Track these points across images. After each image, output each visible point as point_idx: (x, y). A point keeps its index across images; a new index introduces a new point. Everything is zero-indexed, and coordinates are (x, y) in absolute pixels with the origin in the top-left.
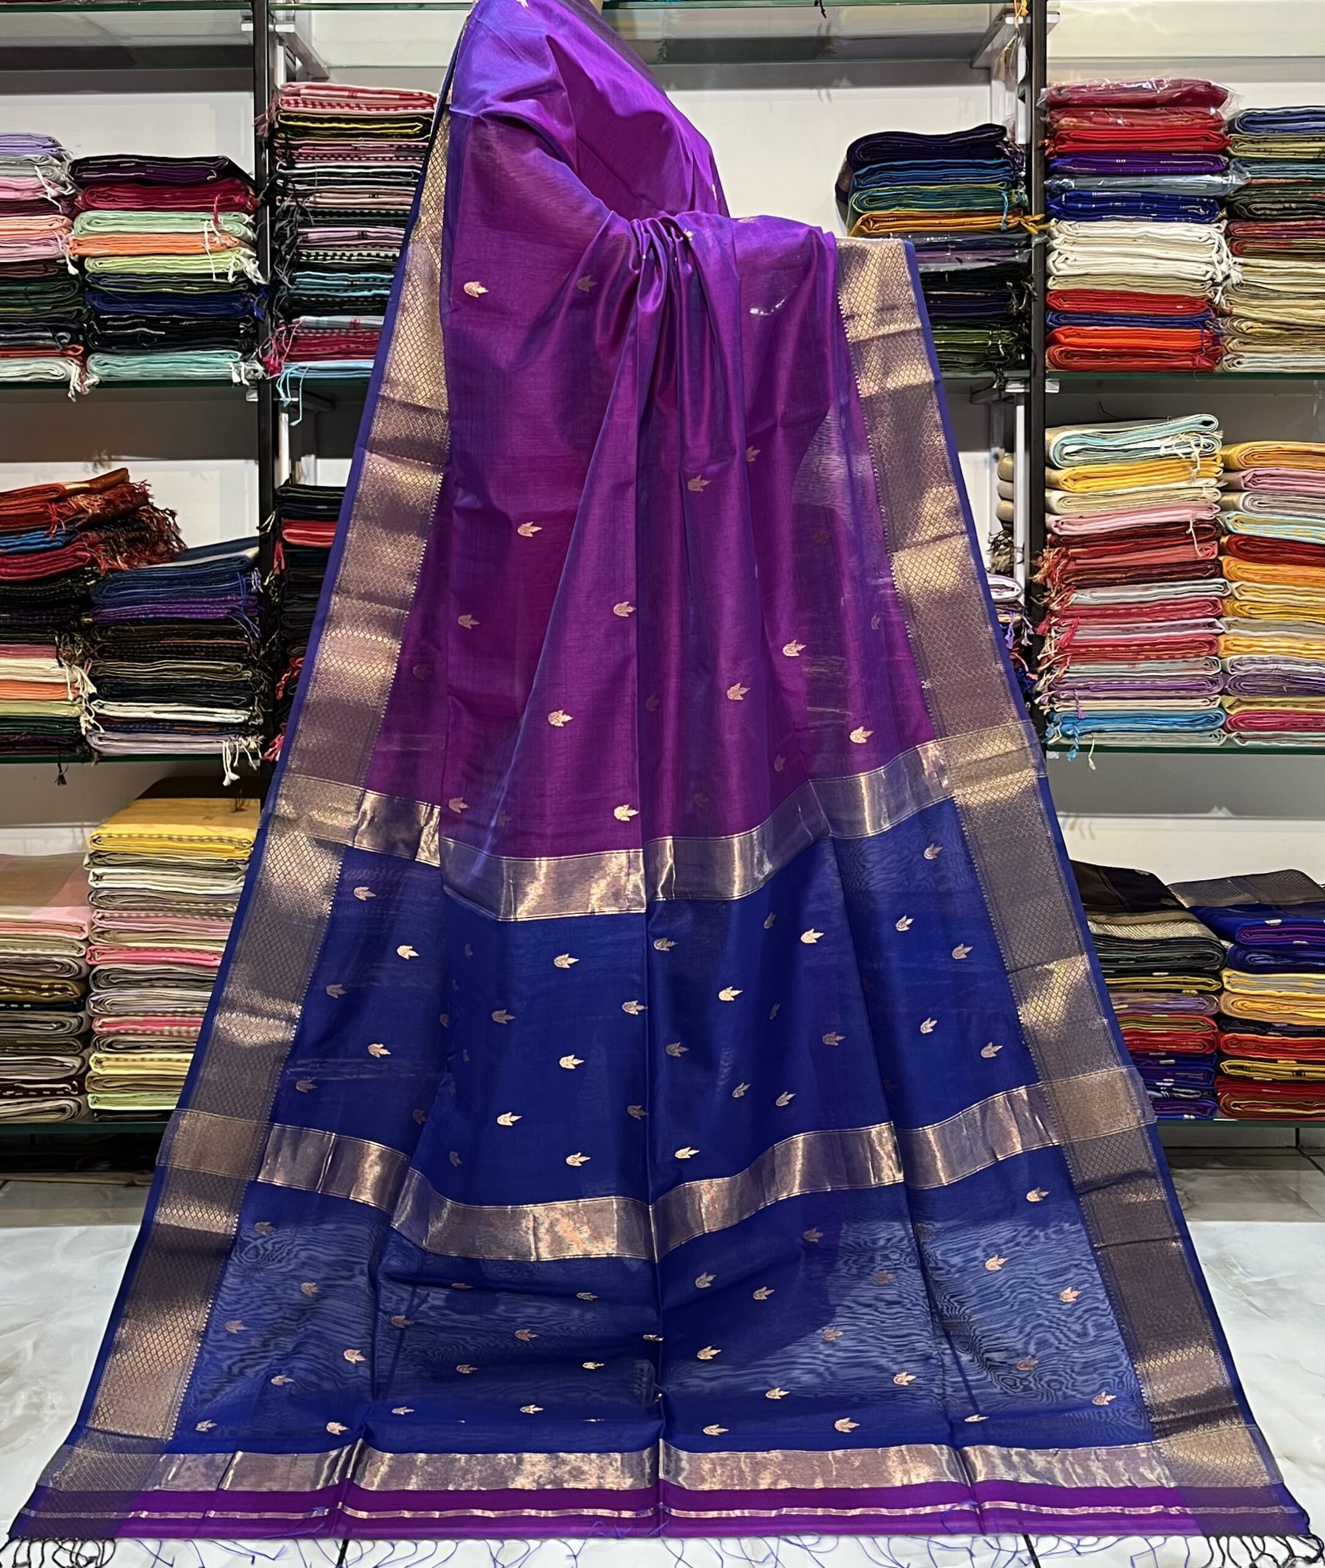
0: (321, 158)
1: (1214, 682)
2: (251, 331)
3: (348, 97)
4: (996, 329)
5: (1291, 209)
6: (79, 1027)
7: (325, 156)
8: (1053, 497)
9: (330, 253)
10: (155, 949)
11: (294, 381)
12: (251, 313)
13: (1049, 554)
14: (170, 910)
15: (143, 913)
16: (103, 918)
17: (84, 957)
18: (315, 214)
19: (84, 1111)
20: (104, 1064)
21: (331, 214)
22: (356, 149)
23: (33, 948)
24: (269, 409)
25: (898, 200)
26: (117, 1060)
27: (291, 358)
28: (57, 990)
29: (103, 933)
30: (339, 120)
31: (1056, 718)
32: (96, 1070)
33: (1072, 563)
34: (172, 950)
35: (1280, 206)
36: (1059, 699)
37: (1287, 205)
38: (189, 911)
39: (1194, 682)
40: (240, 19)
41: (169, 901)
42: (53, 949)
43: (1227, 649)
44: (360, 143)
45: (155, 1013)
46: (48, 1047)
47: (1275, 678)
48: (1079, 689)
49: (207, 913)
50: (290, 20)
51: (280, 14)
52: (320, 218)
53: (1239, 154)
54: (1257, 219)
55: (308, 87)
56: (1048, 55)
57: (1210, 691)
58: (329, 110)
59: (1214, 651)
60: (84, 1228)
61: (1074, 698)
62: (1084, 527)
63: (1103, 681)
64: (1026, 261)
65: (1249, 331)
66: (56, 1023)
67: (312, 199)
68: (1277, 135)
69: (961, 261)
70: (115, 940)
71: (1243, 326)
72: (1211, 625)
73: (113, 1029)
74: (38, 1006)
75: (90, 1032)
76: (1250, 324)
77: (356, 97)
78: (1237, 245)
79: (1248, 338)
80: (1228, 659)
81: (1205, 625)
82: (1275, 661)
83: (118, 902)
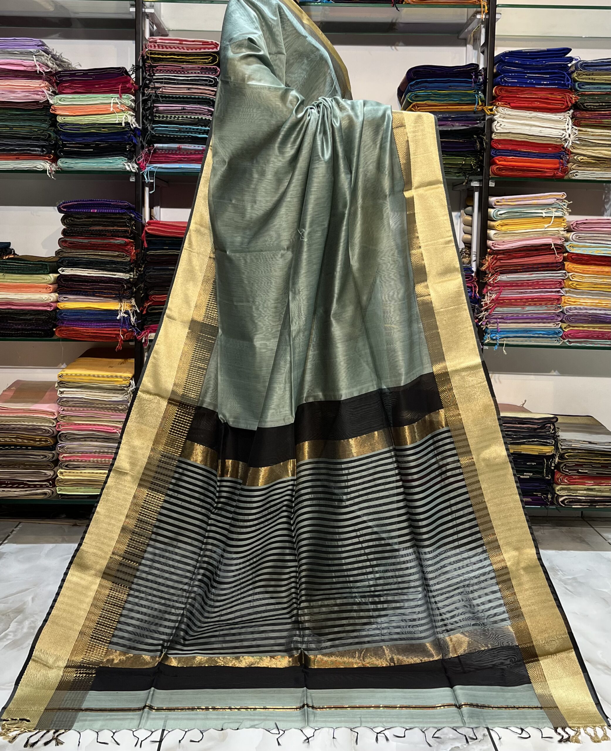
0: (167, 72)
1: (558, 316)
2: (133, 149)
3: (179, 44)
4: (469, 157)
5: (602, 106)
6: (53, 458)
7: (168, 70)
8: (491, 233)
9: (169, 116)
10: (87, 424)
11: (151, 173)
12: (132, 142)
13: (489, 258)
14: (94, 407)
15: (81, 409)
16: (64, 410)
17: (55, 426)
18: (162, 97)
19: (55, 494)
20: (64, 474)
21: (169, 97)
22: (183, 68)
23: (32, 422)
24: (140, 184)
25: (428, 97)
26: (70, 472)
27: (151, 163)
28: (43, 441)
29: (63, 417)
30: (174, 55)
31: (488, 331)
32: (60, 477)
33: (499, 262)
34: (94, 425)
35: (597, 104)
36: (490, 323)
37: (601, 104)
38: (102, 408)
39: (550, 316)
40: (129, 6)
41: (93, 404)
42: (41, 423)
43: (565, 303)
44: (184, 65)
45: (87, 453)
46: (39, 466)
47: (585, 316)
48: (499, 319)
49: (110, 409)
50: (152, 7)
51: (147, 4)
52: (164, 99)
53: (580, 80)
54: (587, 110)
55: (160, 39)
56: (496, 34)
57: (556, 319)
58: (169, 50)
59: (559, 303)
60: (55, 545)
61: (496, 323)
62: (504, 246)
63: (510, 315)
64: (482, 126)
65: (582, 161)
66: (43, 455)
67: (161, 90)
68: (598, 72)
69: (453, 126)
70: (69, 420)
71: (579, 158)
72: (559, 292)
73: (68, 459)
74: (34, 448)
75: (58, 460)
76: (582, 157)
77: (182, 44)
78: (577, 122)
79: (581, 164)
80: (565, 307)
81: (555, 292)
82: (586, 309)
83: (70, 403)
